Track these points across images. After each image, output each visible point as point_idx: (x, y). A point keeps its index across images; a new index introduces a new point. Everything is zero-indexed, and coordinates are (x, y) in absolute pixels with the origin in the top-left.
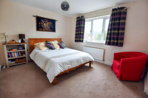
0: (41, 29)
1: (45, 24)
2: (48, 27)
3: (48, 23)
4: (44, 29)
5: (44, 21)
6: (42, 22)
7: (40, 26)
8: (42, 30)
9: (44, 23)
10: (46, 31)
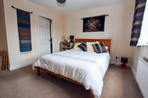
0: (86, 30)
1: (91, 24)
2: (94, 26)
3: (94, 22)
4: (89, 30)
5: (90, 20)
6: (88, 22)
7: (86, 27)
8: (88, 31)
9: (90, 22)
10: (91, 31)
